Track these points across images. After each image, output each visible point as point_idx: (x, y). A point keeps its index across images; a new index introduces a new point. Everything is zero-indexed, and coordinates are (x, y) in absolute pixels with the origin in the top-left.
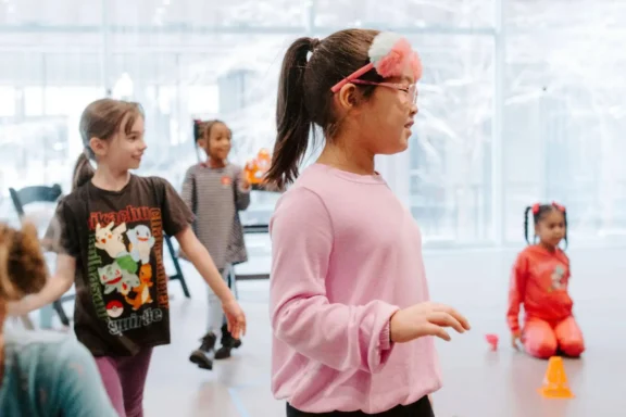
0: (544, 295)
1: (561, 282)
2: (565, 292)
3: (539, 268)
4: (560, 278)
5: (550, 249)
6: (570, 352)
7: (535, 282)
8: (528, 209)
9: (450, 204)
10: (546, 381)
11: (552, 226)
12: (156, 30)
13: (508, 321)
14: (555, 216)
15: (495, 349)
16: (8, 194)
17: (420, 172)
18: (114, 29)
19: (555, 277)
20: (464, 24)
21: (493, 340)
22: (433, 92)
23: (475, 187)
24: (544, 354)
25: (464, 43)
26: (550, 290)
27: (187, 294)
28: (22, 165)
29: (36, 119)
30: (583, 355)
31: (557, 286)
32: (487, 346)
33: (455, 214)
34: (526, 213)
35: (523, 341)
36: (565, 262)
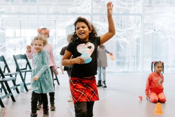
0: (156, 86)
1: (161, 83)
2: (162, 86)
3: (155, 79)
4: (160, 82)
5: (158, 74)
6: (162, 101)
7: (154, 82)
8: (153, 62)
9: (127, 61)
10: (156, 109)
11: (159, 68)
12: (51, 14)
13: (146, 92)
14: (160, 65)
15: (141, 100)
16: (13, 57)
17: (119, 53)
18: (40, 14)
19: (159, 81)
20: (132, 13)
21: (141, 98)
22: (123, 31)
23: (134, 57)
24: (155, 102)
25: (132, 18)
26: (157, 85)
27: (59, 84)
28: (15, 50)
29: (19, 37)
30: (165, 102)
31: (160, 84)
32: (139, 99)
33: (128, 64)
34: (152, 64)
35: (149, 98)
36: (162, 78)
